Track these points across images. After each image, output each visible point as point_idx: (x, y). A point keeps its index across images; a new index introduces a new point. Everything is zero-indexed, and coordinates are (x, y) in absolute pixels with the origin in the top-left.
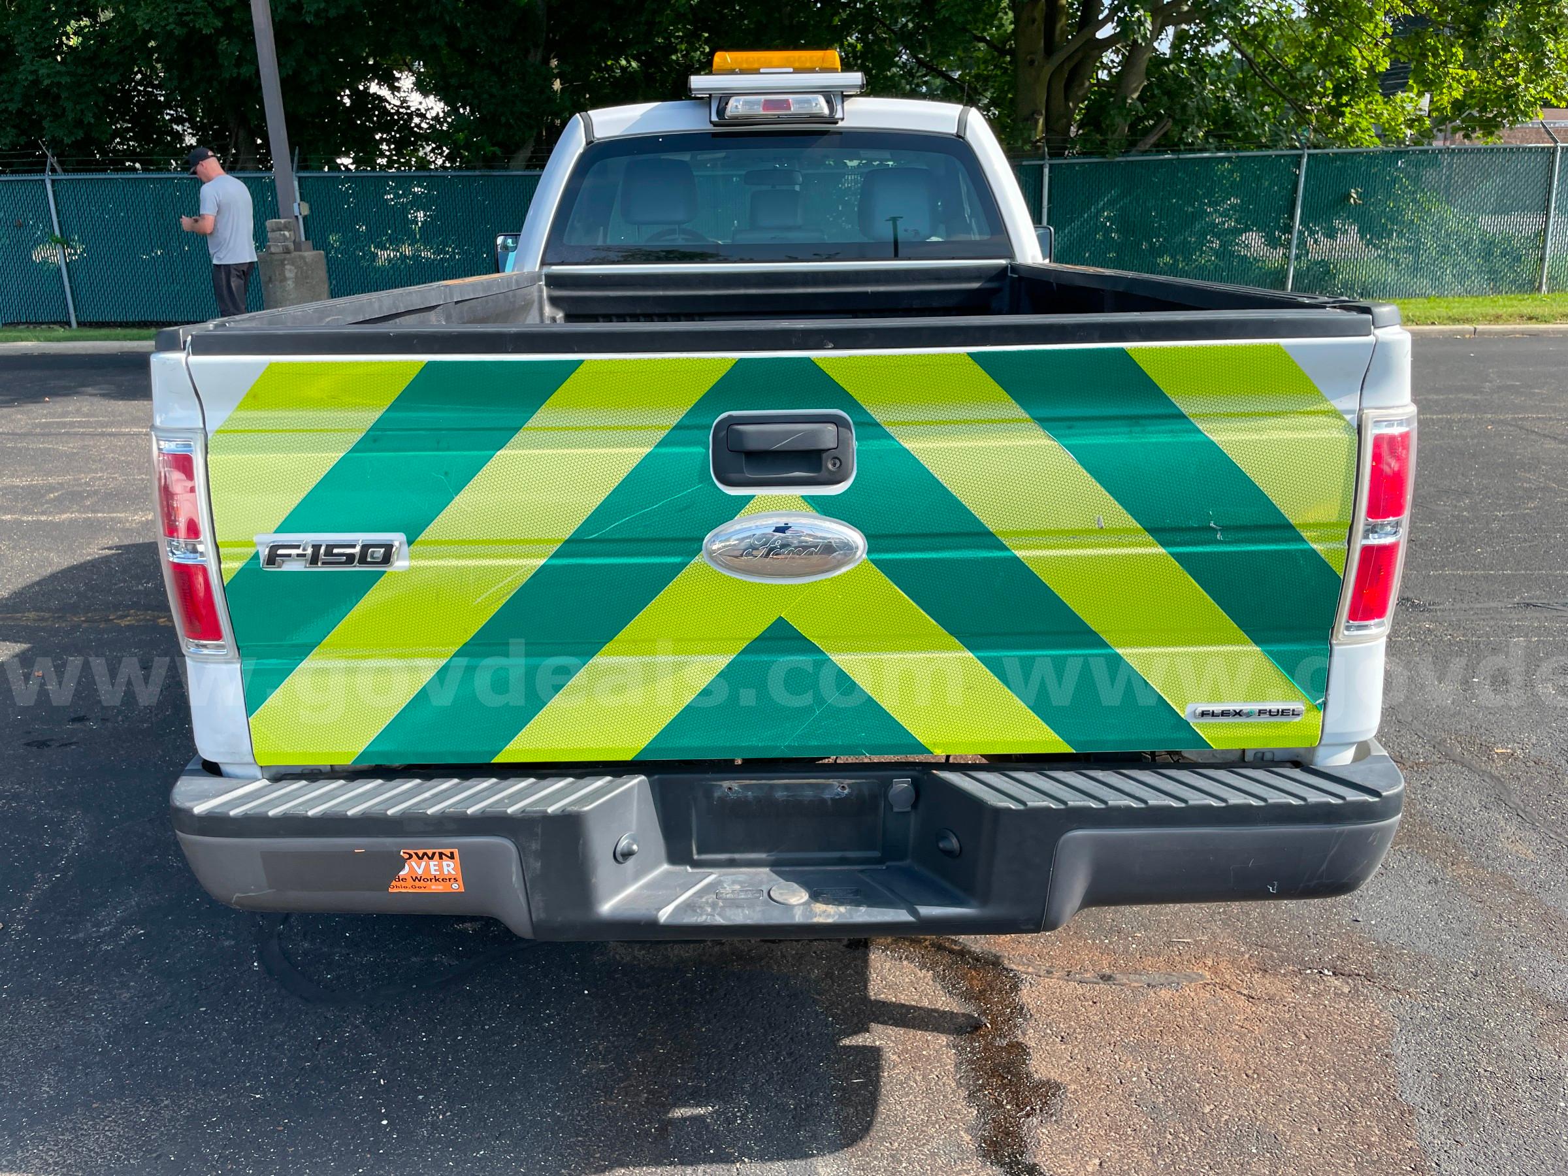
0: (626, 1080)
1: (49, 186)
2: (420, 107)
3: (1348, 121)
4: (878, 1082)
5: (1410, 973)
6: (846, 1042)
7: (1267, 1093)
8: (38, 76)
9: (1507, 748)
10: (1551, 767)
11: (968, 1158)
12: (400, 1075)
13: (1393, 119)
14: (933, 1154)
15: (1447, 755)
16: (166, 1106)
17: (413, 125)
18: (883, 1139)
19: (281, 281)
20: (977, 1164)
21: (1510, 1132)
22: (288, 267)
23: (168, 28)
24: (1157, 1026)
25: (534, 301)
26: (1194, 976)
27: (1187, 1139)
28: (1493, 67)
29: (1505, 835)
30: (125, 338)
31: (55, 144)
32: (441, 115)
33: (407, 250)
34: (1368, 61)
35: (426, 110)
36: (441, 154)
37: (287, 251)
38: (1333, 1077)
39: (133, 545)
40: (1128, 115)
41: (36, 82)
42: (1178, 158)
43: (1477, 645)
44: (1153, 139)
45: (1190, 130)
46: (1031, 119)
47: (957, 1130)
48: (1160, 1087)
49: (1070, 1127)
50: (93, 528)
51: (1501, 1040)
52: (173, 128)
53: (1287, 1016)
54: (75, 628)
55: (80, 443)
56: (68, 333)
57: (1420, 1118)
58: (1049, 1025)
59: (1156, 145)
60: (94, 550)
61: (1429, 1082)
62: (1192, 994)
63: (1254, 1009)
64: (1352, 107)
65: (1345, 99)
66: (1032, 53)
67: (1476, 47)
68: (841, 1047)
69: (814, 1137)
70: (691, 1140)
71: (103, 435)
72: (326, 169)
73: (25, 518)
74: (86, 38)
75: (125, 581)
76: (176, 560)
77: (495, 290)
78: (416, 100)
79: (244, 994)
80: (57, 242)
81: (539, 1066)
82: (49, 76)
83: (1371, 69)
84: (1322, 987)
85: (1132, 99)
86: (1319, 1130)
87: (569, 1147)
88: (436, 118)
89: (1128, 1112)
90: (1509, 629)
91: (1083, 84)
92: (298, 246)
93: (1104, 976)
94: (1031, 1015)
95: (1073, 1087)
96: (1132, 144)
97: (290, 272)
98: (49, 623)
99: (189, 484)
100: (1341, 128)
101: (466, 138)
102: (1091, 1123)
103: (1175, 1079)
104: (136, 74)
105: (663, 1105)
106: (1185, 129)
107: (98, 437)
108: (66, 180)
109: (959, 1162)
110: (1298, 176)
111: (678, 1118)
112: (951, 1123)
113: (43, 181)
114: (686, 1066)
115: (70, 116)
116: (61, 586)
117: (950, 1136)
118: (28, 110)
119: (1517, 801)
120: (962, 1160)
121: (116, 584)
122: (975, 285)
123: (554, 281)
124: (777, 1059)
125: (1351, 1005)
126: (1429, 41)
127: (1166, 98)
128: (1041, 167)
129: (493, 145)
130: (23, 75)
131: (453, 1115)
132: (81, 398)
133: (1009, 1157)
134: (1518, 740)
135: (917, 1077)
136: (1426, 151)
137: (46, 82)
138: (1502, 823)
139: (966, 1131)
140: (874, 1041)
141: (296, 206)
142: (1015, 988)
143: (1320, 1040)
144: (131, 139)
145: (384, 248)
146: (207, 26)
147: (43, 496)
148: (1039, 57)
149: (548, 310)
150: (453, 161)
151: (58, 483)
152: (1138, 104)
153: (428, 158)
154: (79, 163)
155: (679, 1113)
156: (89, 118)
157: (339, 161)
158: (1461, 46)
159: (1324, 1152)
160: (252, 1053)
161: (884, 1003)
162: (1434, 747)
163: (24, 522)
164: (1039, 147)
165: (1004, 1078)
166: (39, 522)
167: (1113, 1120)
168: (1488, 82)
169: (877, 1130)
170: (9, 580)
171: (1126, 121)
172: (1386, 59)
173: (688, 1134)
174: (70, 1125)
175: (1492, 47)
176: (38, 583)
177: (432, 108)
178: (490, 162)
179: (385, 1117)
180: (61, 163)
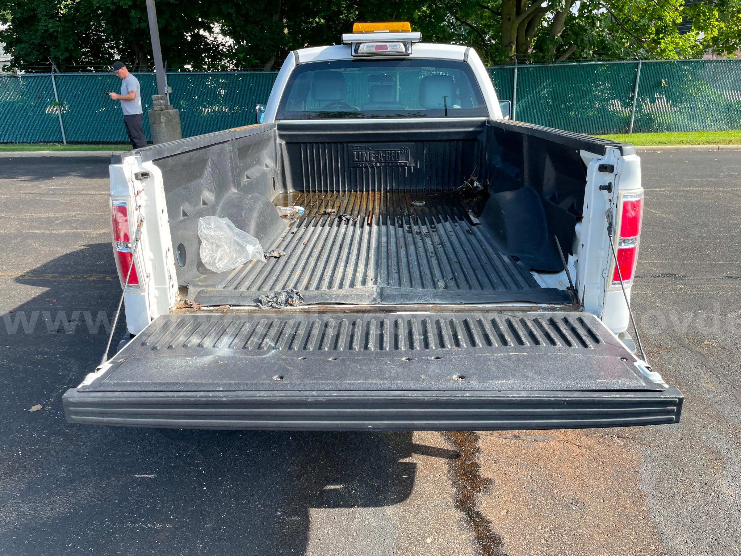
0: (306, 474)
1: (53, 79)
2: (222, 41)
3: (663, 46)
4: (414, 477)
5: (652, 437)
6: (401, 461)
7: (582, 485)
8: (48, 27)
9: (710, 342)
10: (729, 351)
11: (450, 508)
12: (211, 470)
13: (684, 45)
14: (435, 506)
15: (681, 344)
16: (114, 480)
17: (219, 50)
18: (415, 500)
19: (159, 124)
20: (454, 511)
21: (688, 505)
22: (162, 117)
23: (107, 5)
24: (537, 457)
25: (272, 137)
26: (555, 437)
27: (545, 503)
28: (732, 21)
29: (704, 380)
30: (89, 150)
31: (56, 59)
32: (232, 45)
33: (217, 108)
34: (672, 18)
35: (225, 43)
36: (232, 63)
37: (162, 110)
38: (612, 480)
39: (94, 245)
40: (555, 44)
41: (46, 31)
42: (579, 65)
43: (703, 295)
44: (567, 55)
45: (585, 51)
46: (509, 45)
47: (446, 497)
48: (536, 482)
49: (495, 497)
50: (76, 236)
51: (689, 467)
52: (109, 51)
53: (595, 454)
54: (70, 281)
55: (69, 198)
56: (62, 147)
57: (649, 498)
58: (490, 456)
59: (569, 58)
60: (77, 246)
61: (654, 483)
62: (554, 444)
63: (580, 451)
64: (664, 39)
65: (661, 36)
66: (510, 14)
67: (724, 11)
68: (399, 463)
69: (385, 499)
70: (333, 499)
71: (79, 194)
72: (179, 71)
73: (46, 232)
74: (70, 9)
75: (91, 260)
76: (120, 251)
77: (254, 133)
78: (221, 38)
79: (145, 436)
80: (57, 105)
81: (269, 467)
82: (53, 27)
83: (674, 22)
84: (611, 443)
85: (557, 36)
86: (604, 501)
87: (282, 500)
88: (230, 46)
89: (521, 492)
90: (718, 288)
91: (534, 29)
92: (167, 108)
93: (516, 436)
94: (482, 452)
95: (497, 481)
96: (557, 58)
97: (163, 119)
98: (58, 279)
99: (125, 219)
100: (659, 50)
101: (244, 56)
102: (504, 496)
103: (543, 479)
104: (92, 26)
105: (322, 484)
106: (583, 50)
107: (77, 195)
108: (61, 76)
109: (446, 510)
110: (637, 72)
111: (328, 490)
112: (444, 494)
113: (50, 76)
114: (332, 469)
115: (63, 46)
116: (63, 262)
117: (443, 499)
118: (43, 43)
119: (711, 365)
120: (448, 509)
121: (87, 262)
122: (471, 129)
123: (281, 127)
124: (371, 467)
125: (624, 450)
126: (701, 8)
127: (574, 35)
128: (514, 69)
129: (256, 60)
130: (41, 27)
131: (233, 486)
132: (69, 177)
133: (468, 508)
134: (715, 338)
135: (431, 476)
136: (699, 61)
137: (52, 30)
138: (703, 375)
139: (450, 497)
140: (413, 461)
141: (166, 88)
142: (476, 440)
143: (608, 464)
144: (90, 56)
145: (206, 108)
146: (125, 5)
147: (54, 222)
148: (513, 17)
149: (278, 140)
150: (237, 67)
151: (60, 216)
152: (561, 39)
153: (226, 65)
154: (67, 68)
155: (328, 487)
156: (71, 47)
157: (185, 67)
158: (717, 10)
159: (605, 510)
160: (149, 460)
161: (419, 445)
162: (676, 341)
163: (45, 234)
164: (513, 59)
165: (468, 477)
166: (52, 234)
167: (514, 495)
168: (730, 28)
169: (413, 496)
170: (40, 260)
171: (554, 47)
172: (681, 17)
173: (332, 496)
174: (73, 488)
175: (732, 11)
176: (53, 261)
177: (228, 42)
178: (255, 67)
179: (205, 486)
180: (59, 68)
